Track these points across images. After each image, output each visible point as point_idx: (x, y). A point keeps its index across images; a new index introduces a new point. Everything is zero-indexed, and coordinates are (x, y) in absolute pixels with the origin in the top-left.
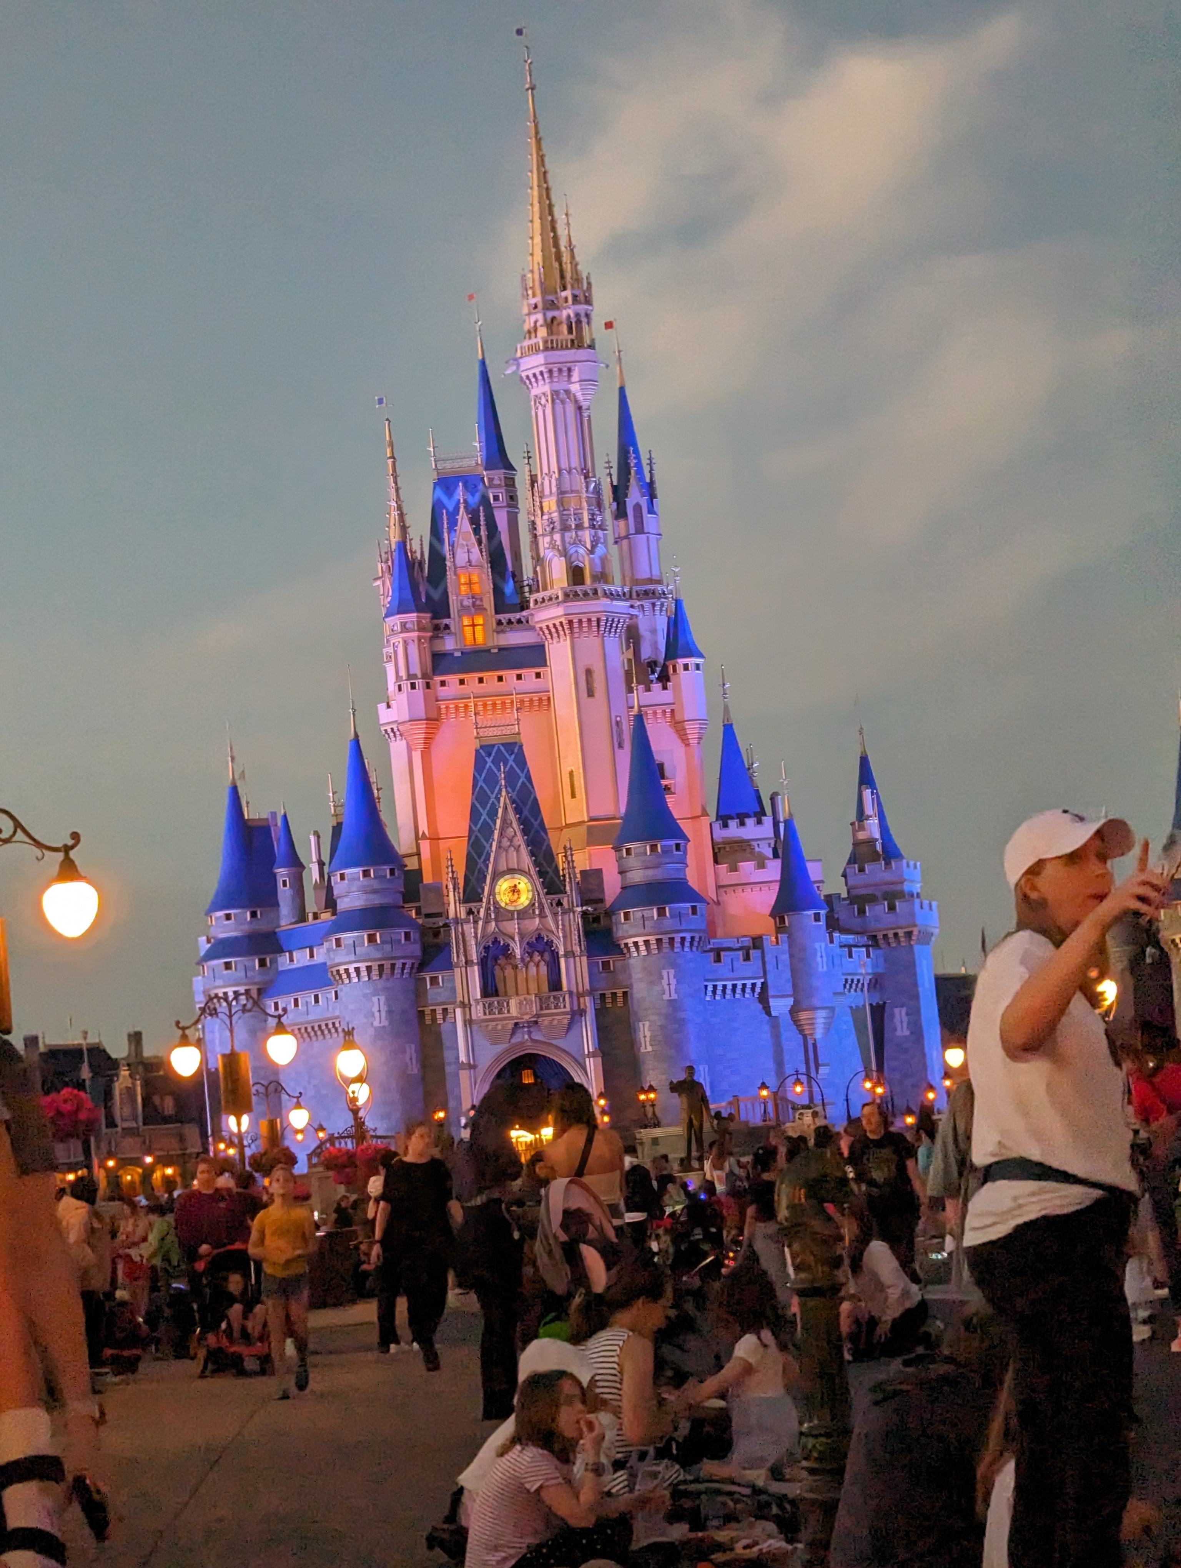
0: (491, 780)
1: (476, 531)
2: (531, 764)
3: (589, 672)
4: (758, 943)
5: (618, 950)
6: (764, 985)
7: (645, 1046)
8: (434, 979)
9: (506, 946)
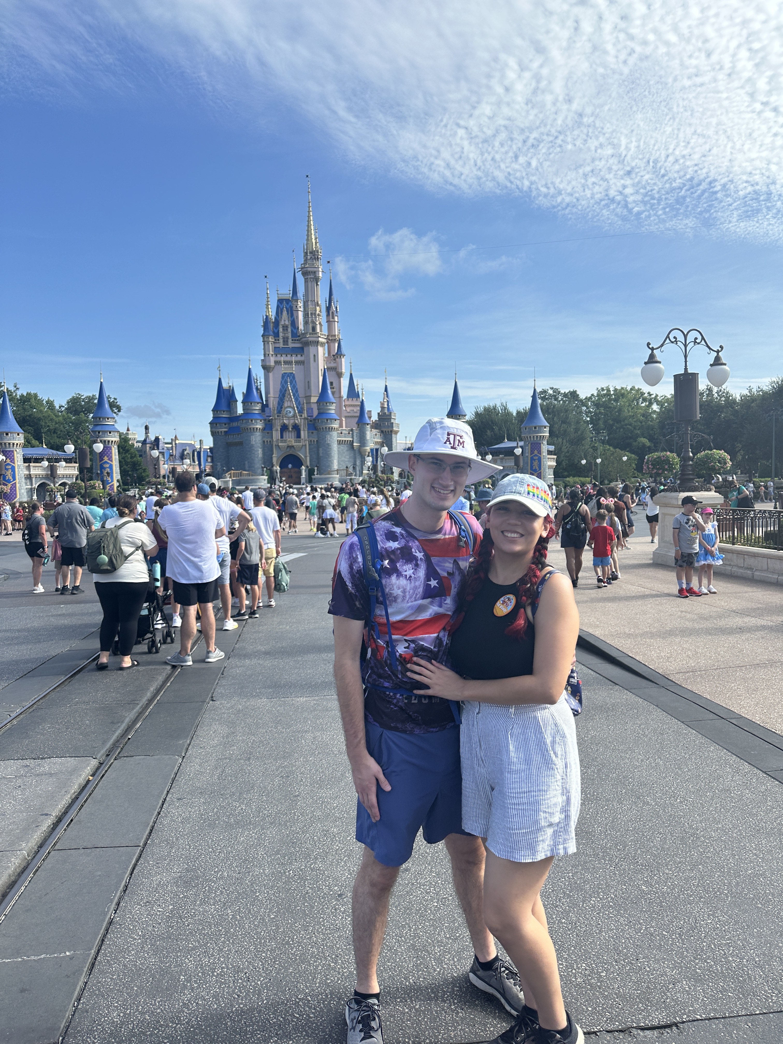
0: (286, 382)
1: (288, 314)
2: (297, 379)
3: (314, 355)
4: (352, 430)
5: (316, 429)
6: (353, 441)
7: (321, 455)
8: (268, 433)
9: (287, 426)
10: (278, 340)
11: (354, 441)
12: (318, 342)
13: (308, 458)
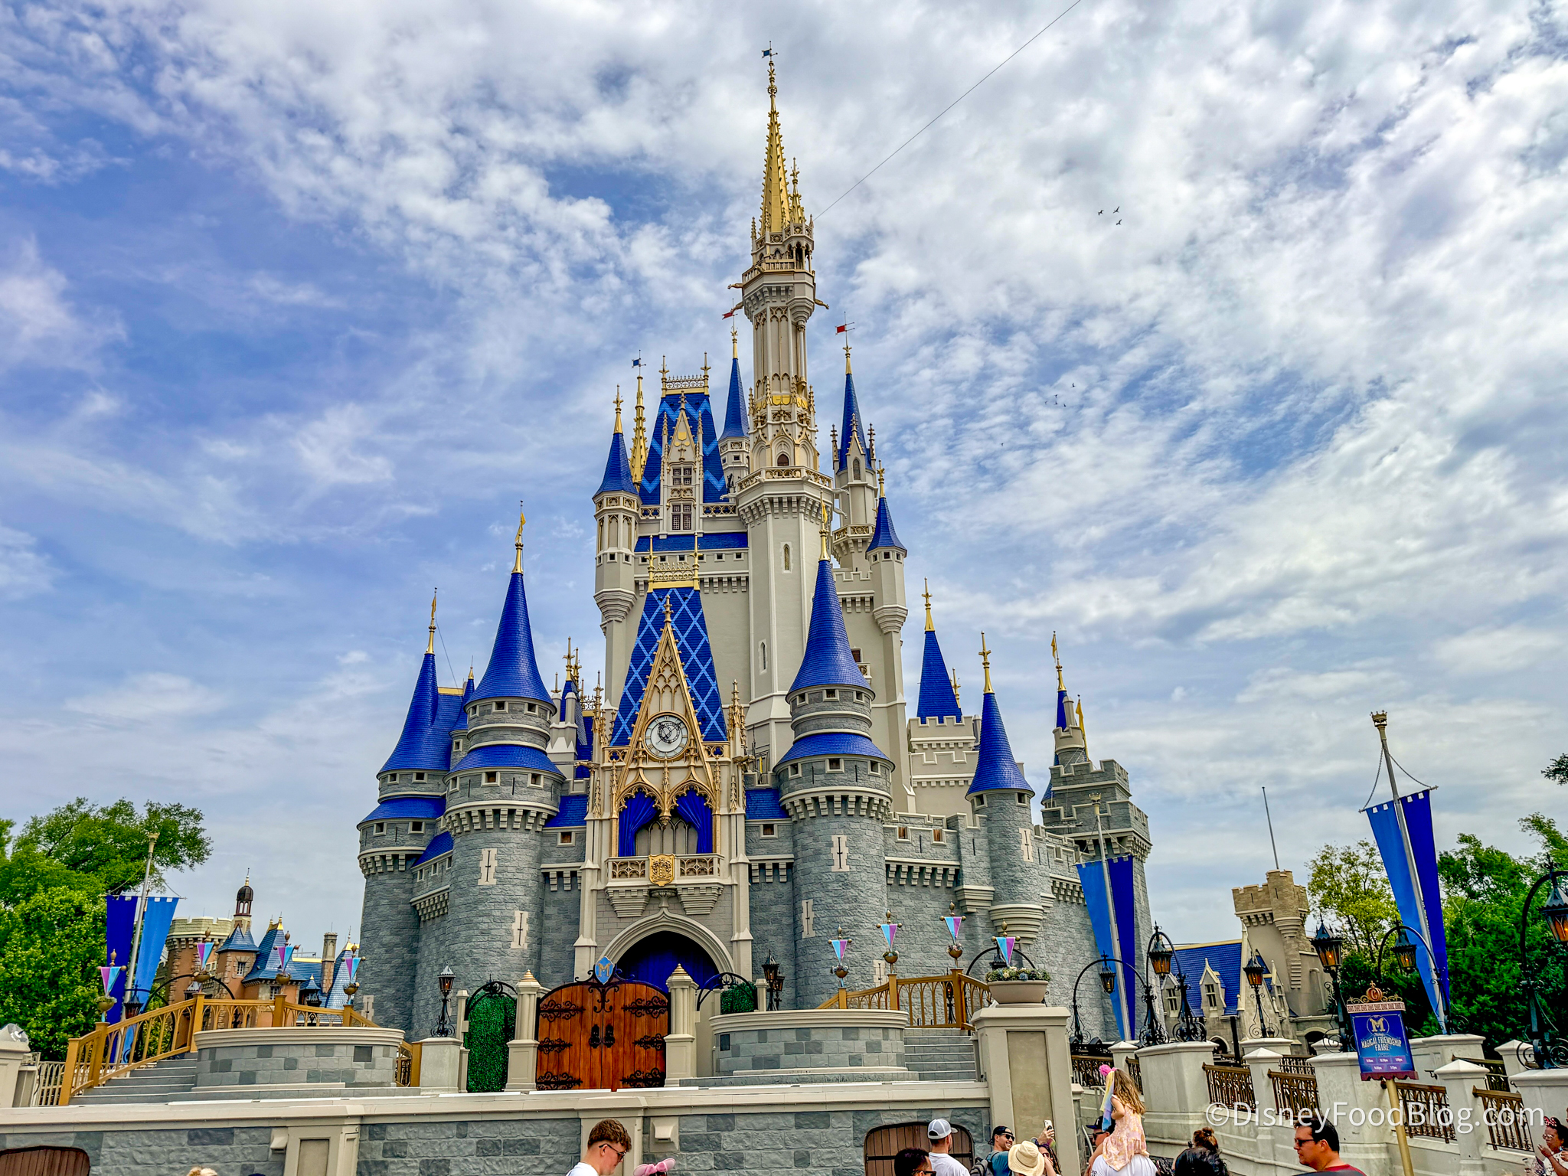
0: (660, 623)
2: (705, 608)
3: (787, 548)
4: (952, 823)
5: (784, 813)
6: (958, 873)
7: (808, 931)
8: (566, 836)
9: (653, 799)
10: (656, 513)
11: (965, 871)
12: (798, 501)
13: (746, 951)
